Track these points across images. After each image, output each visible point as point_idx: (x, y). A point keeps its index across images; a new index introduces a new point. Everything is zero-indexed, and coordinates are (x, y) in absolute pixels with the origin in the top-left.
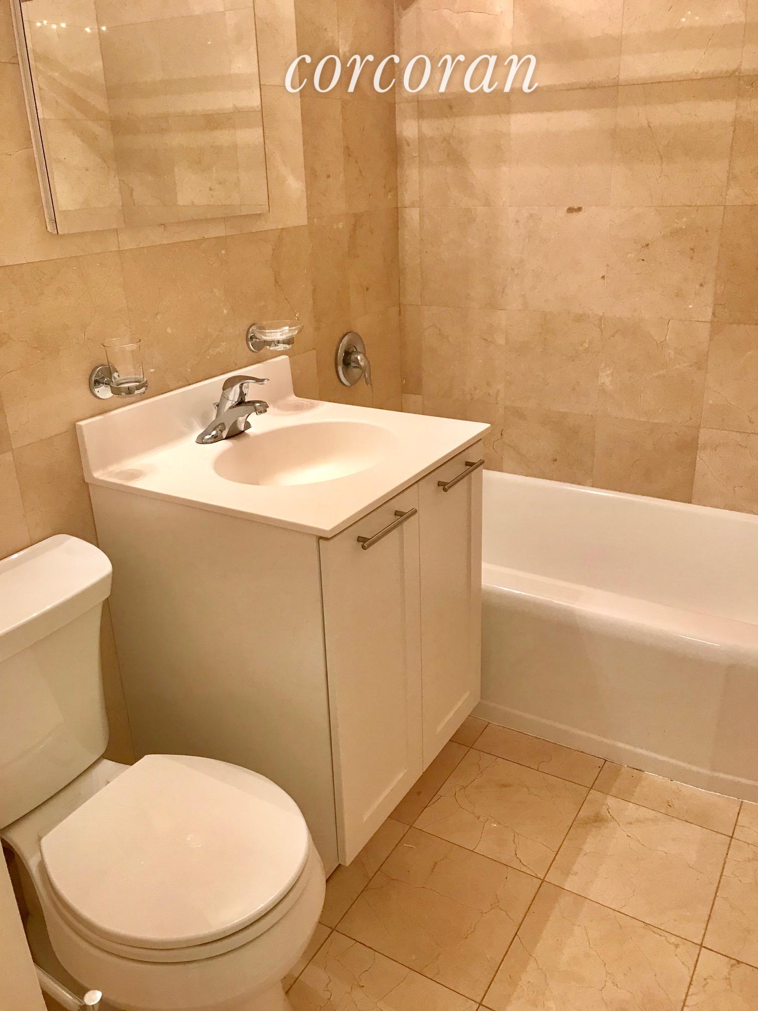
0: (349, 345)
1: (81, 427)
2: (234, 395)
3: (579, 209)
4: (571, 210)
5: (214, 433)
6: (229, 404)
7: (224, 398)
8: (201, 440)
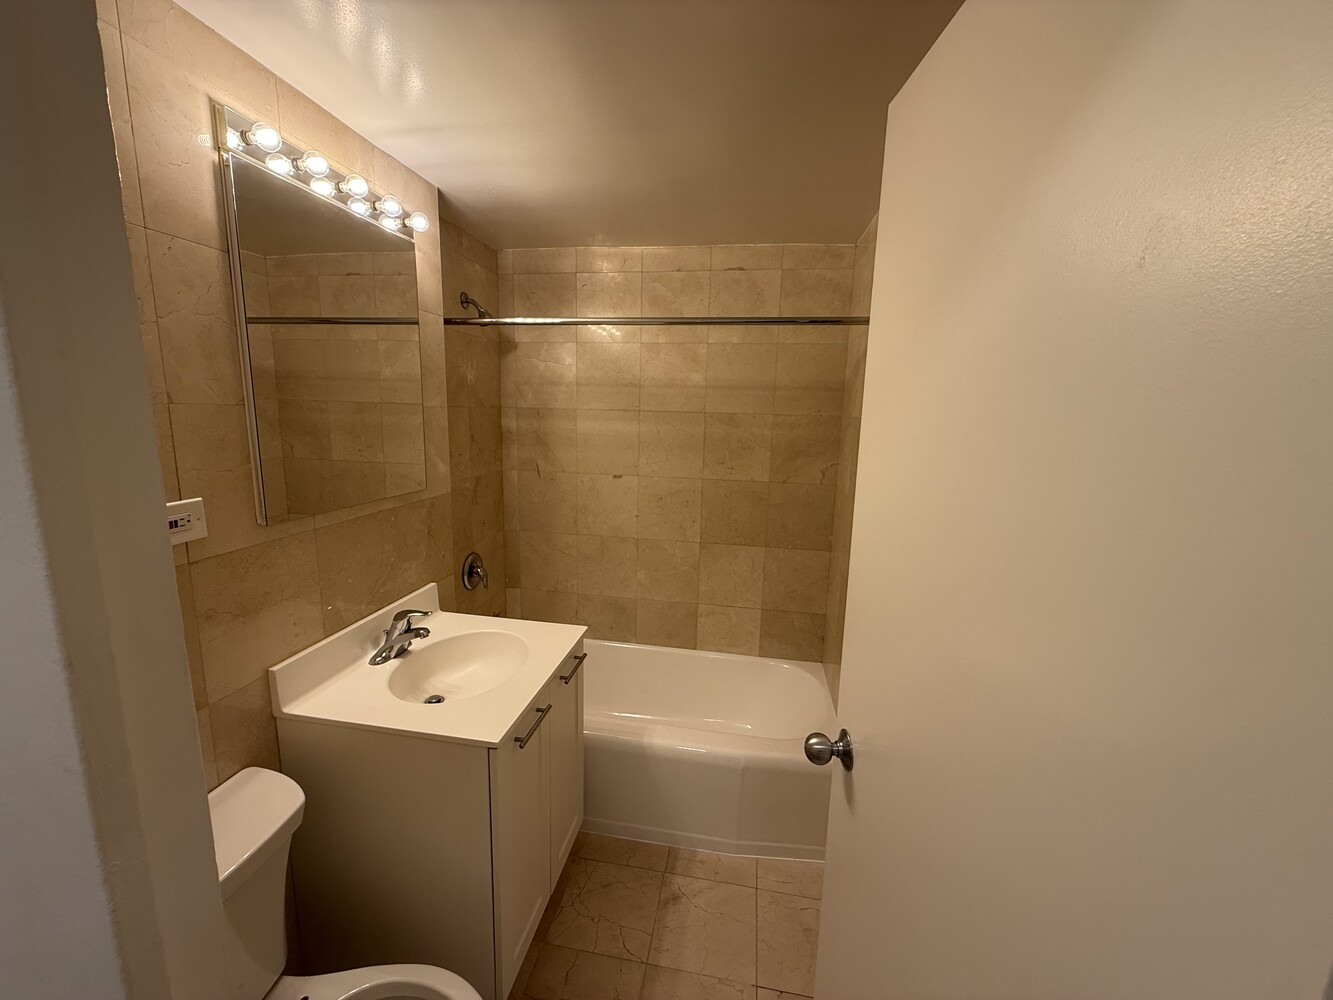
0: (472, 562)
1: (273, 672)
2: (402, 625)
3: (621, 476)
4: (615, 477)
5: (384, 655)
6: (397, 633)
7: (394, 627)
8: (373, 662)
